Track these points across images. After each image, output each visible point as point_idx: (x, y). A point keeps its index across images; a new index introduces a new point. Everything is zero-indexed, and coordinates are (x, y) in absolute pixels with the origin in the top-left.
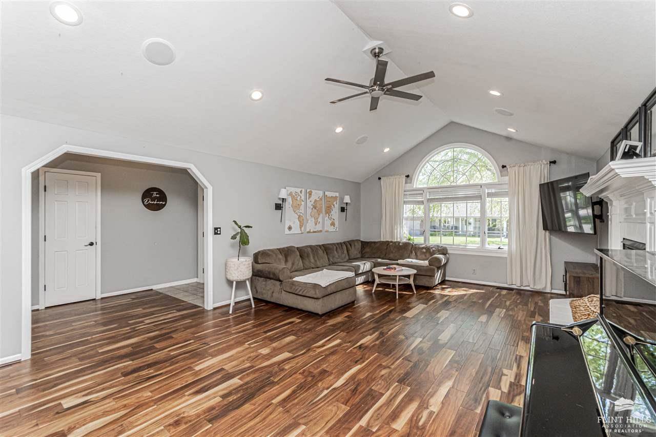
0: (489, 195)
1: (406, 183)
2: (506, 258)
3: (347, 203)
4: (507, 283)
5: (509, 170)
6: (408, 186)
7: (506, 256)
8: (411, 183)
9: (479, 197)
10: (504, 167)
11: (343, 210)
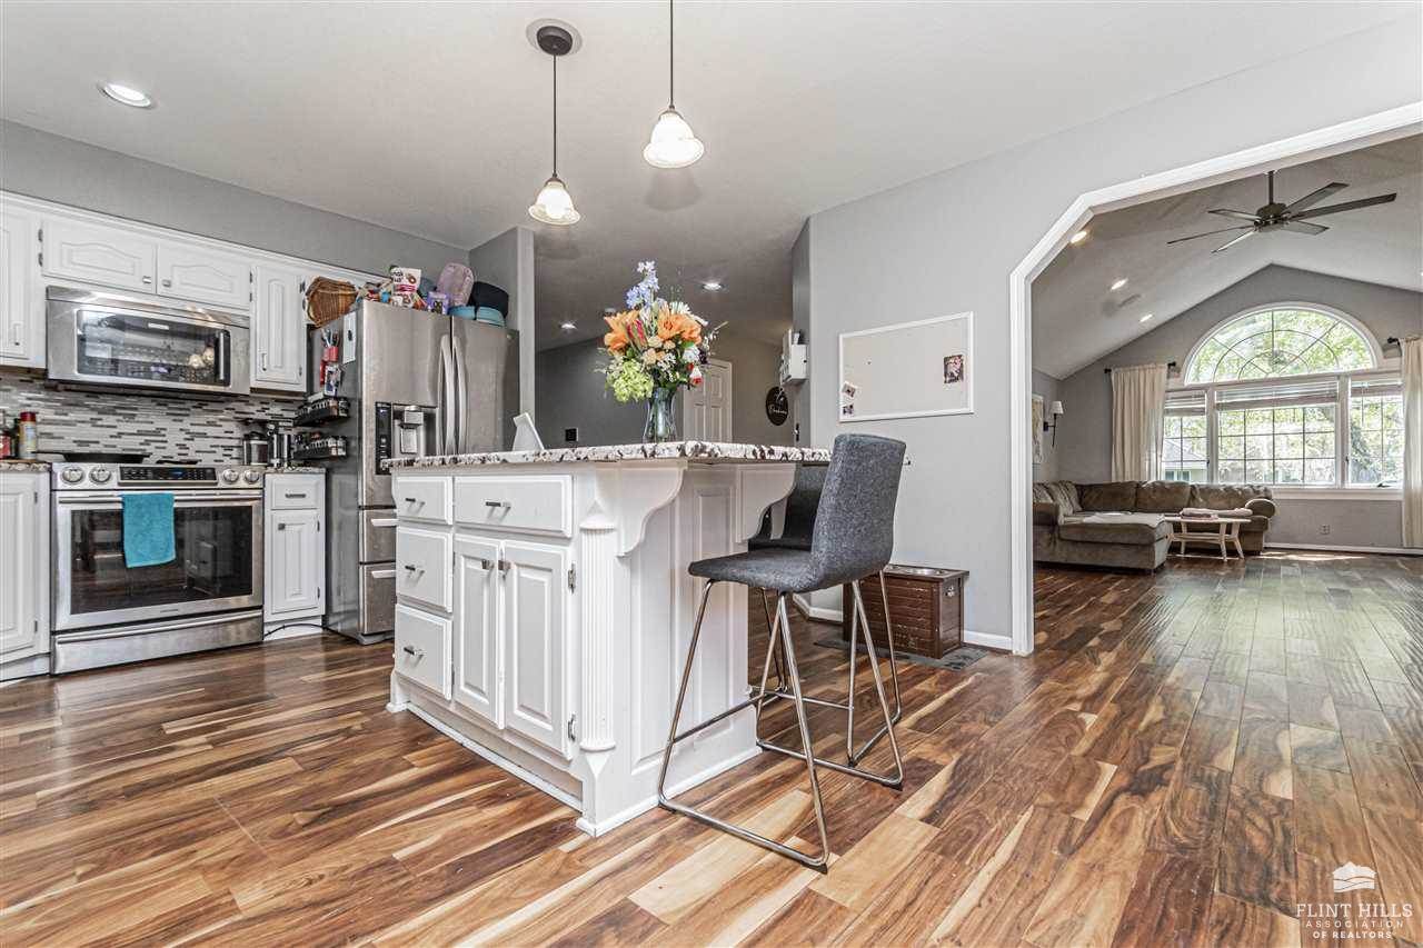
0: (1356, 392)
1: (1168, 377)
2: (1400, 502)
3: (1055, 415)
4: (1401, 546)
5: (1403, 347)
6: (1173, 383)
7: (1400, 498)
8: (1178, 376)
9: (1333, 397)
10: (1391, 340)
11: (1046, 427)
